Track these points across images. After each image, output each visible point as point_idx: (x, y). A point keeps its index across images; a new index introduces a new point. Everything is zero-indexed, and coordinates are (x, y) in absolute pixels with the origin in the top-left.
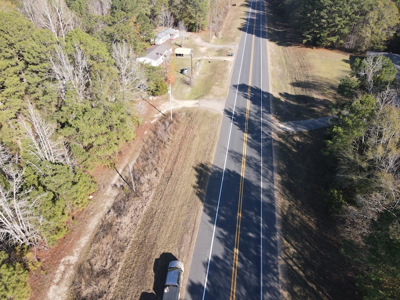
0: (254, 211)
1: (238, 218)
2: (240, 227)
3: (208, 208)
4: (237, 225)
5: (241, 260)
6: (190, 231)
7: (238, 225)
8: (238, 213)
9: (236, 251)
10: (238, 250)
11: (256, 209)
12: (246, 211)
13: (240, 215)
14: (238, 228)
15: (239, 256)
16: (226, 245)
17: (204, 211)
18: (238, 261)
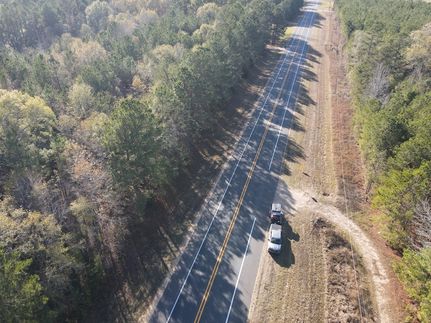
0: (186, 302)
1: (208, 294)
2: (209, 283)
3: (241, 313)
5: (217, 252)
6: (262, 288)
7: (210, 285)
8: (206, 300)
9: (219, 259)
11: (182, 304)
12: (196, 302)
13: (205, 298)
14: (211, 281)
15: (217, 254)
16: (227, 266)
17: (247, 310)
18: (220, 251)
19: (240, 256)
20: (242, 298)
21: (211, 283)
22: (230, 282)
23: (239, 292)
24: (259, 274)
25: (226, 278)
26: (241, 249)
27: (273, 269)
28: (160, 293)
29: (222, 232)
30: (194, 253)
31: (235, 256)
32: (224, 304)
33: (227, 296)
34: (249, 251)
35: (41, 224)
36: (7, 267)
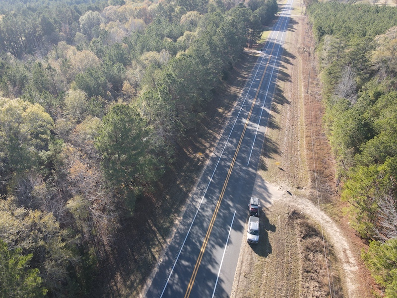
0: (173, 291)
1: (193, 282)
2: (194, 272)
4: (196, 274)
5: (201, 243)
6: (242, 276)
7: (194, 274)
8: (191, 288)
9: (203, 250)
10: (201, 250)
11: (169, 293)
12: (182, 291)
13: (190, 286)
14: (196, 271)
15: (201, 245)
16: (210, 255)
18: (203, 243)
19: (222, 246)
20: (224, 286)
21: (195, 273)
22: (213, 271)
23: (221, 280)
24: (239, 263)
25: (210, 267)
26: (222, 240)
27: (252, 259)
28: (149, 282)
29: (205, 224)
30: (180, 244)
31: (217, 247)
32: (207, 292)
33: (210, 284)
34: (230, 242)
35: (42, 221)
36: (11, 262)
